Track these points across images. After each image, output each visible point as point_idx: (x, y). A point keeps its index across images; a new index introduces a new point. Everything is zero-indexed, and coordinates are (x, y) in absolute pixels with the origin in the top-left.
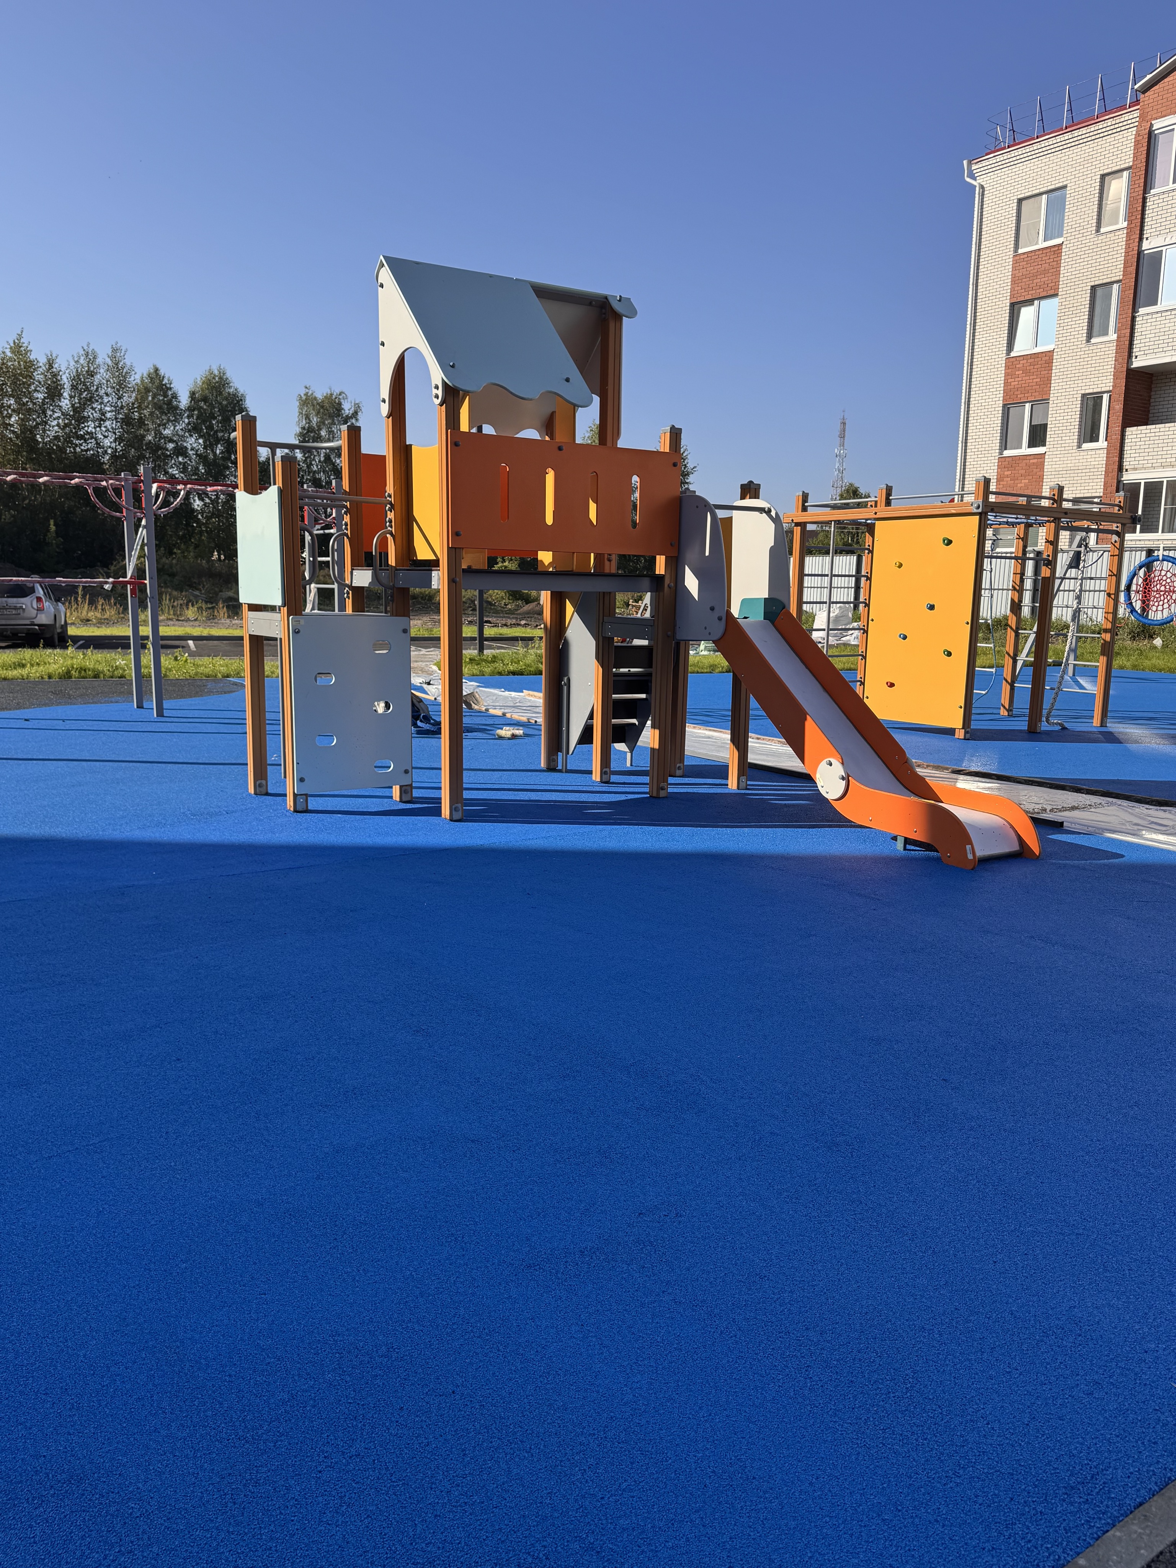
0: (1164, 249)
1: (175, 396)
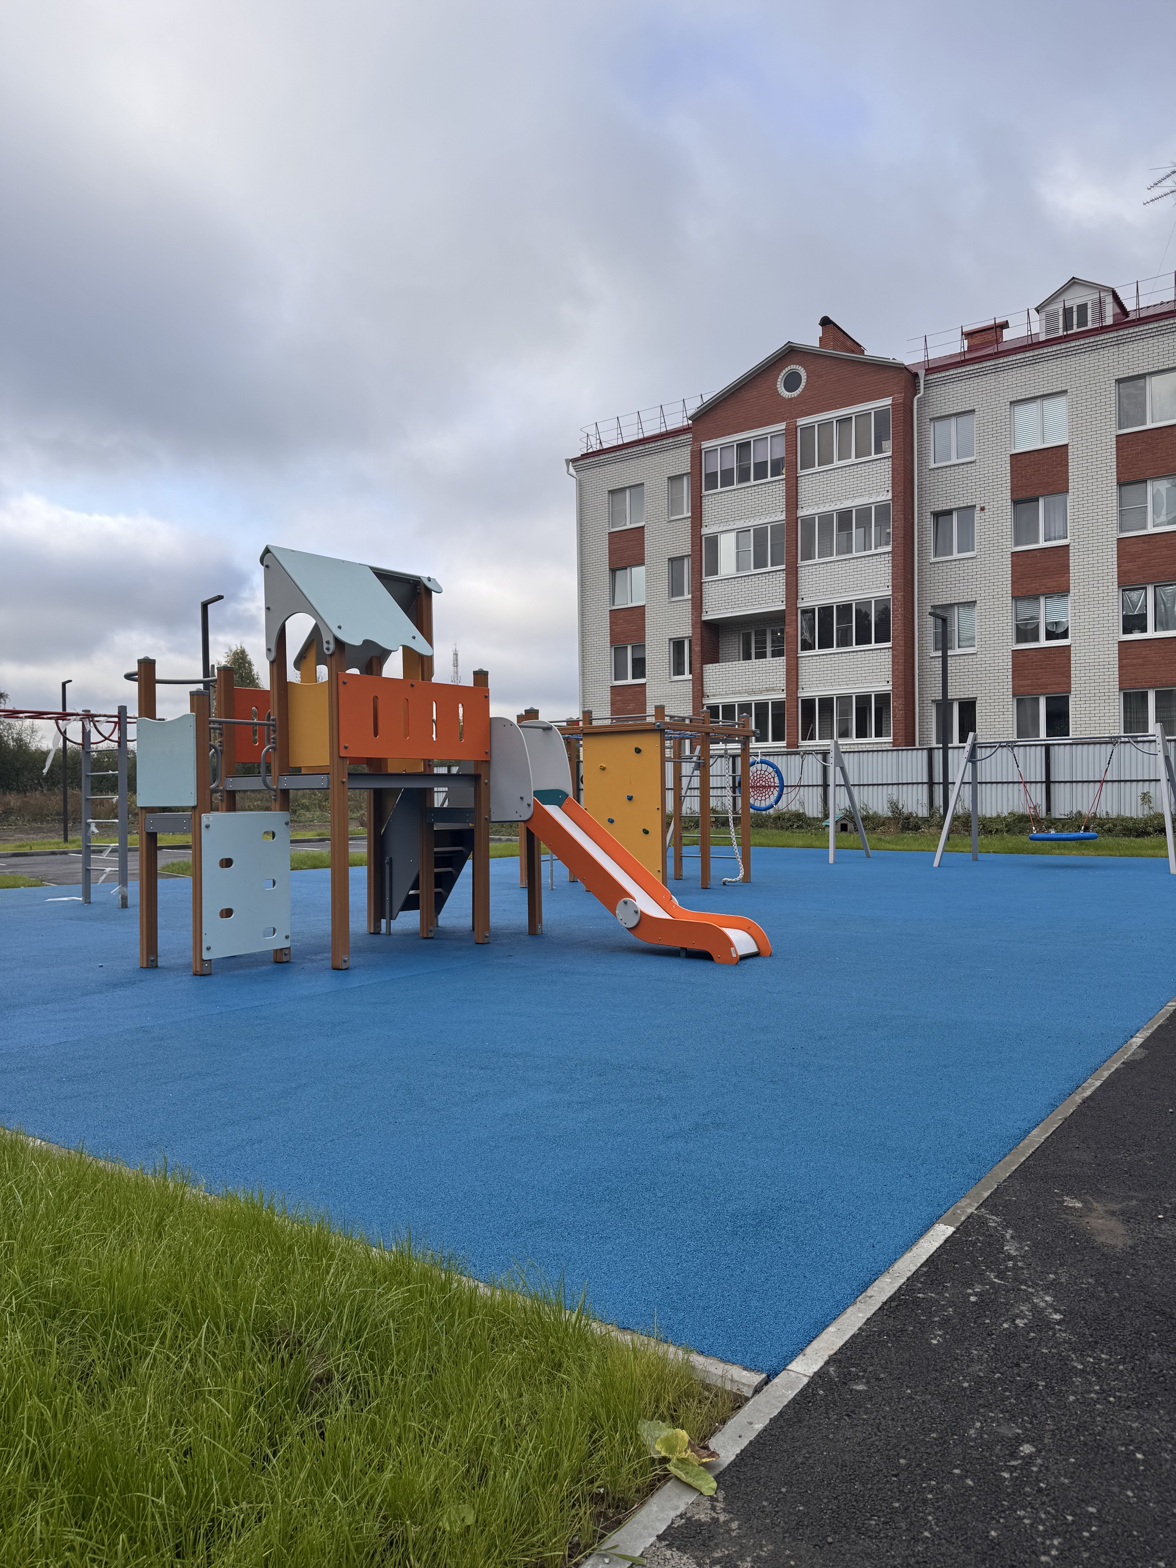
0: (719, 535)
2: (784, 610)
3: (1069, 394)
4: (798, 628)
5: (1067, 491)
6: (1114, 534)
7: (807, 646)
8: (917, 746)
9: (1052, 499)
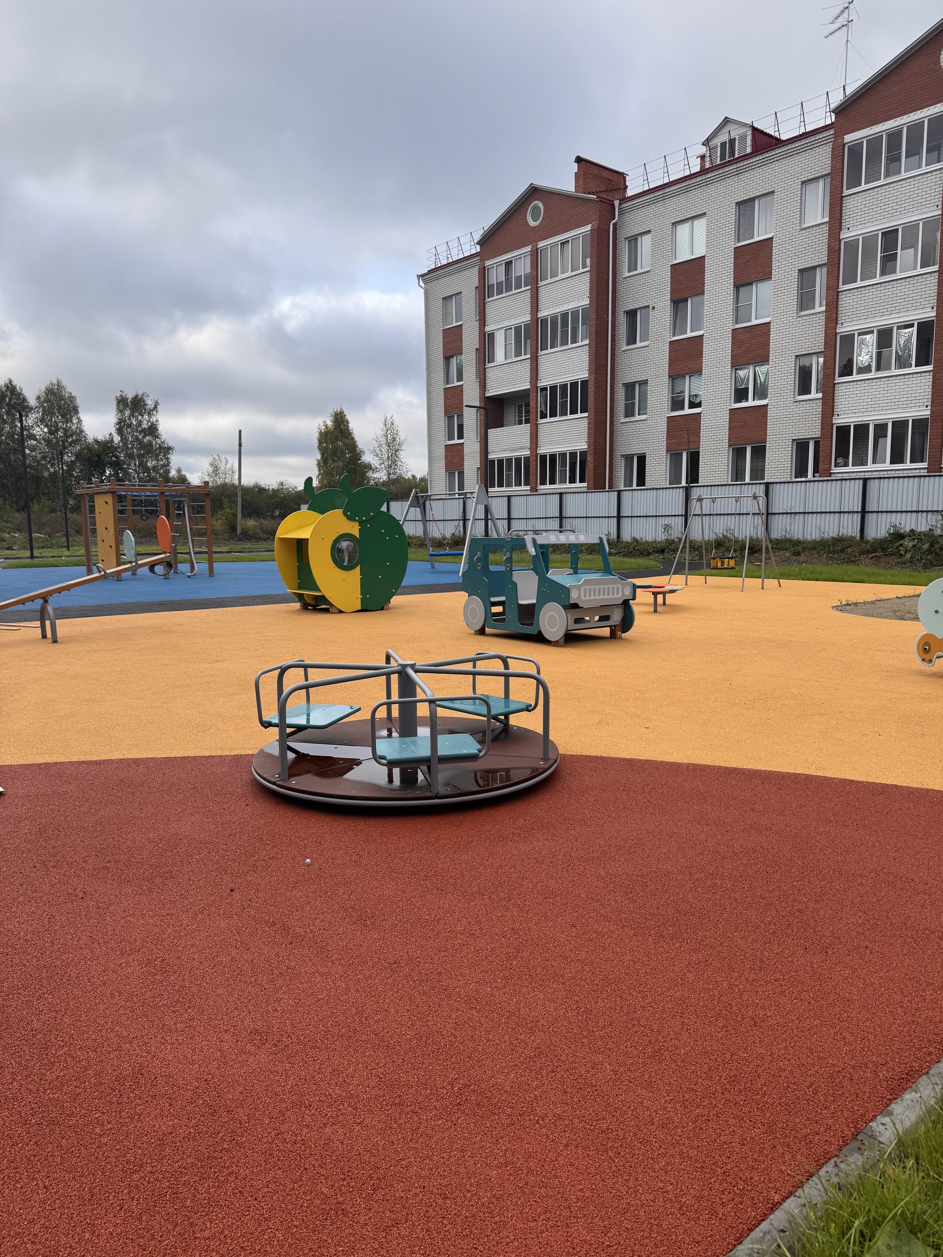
0: (495, 331)
1: (24, 399)
2: (529, 389)
3: (707, 215)
4: (538, 403)
5: (703, 293)
6: (730, 326)
7: (544, 416)
8: (607, 489)
9: (696, 299)
